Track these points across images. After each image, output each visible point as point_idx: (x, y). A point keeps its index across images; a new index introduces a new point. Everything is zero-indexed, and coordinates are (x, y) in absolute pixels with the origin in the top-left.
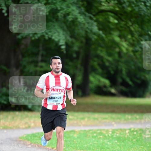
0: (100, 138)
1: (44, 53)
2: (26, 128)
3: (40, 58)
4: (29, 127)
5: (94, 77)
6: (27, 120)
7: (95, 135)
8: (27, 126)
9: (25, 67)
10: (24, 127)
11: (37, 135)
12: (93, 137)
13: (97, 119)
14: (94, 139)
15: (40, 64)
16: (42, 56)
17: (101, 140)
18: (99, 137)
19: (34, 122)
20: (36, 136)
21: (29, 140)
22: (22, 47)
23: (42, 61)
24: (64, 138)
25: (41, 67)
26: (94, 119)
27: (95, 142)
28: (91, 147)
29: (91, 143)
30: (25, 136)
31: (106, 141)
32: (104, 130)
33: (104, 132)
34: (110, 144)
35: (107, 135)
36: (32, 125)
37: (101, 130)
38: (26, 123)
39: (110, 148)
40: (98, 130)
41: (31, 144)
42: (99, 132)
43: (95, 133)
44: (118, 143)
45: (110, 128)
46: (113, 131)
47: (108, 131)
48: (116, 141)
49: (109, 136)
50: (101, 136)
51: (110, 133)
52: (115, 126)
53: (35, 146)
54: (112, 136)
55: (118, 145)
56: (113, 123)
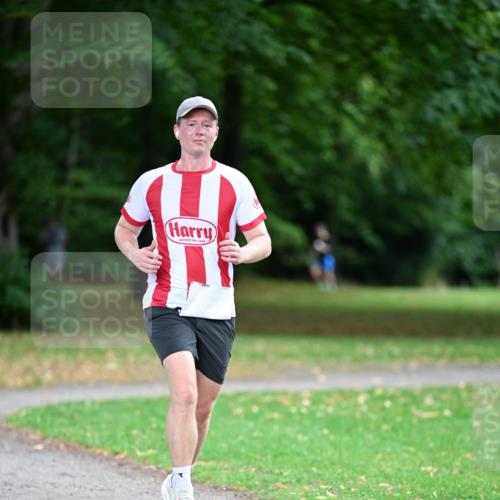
0: (272, 420)
2: (27, 388)
3: (73, 157)
4: (37, 384)
6: (28, 360)
7: (255, 409)
8: (29, 379)
9: (23, 183)
10: (19, 382)
11: (63, 409)
12: (249, 416)
13: (263, 358)
14: (251, 425)
15: (74, 175)
17: (276, 428)
18: (268, 416)
19: (54, 367)
20: (59, 414)
21: (35, 427)
24: (153, 419)
25: (78, 185)
26: (254, 357)
27: (256, 434)
28: (243, 450)
29: (241, 438)
30: (23, 413)
31: (290, 431)
32: (285, 393)
33: (286, 402)
34: (306, 439)
35: (294, 410)
36: (48, 376)
37: (274, 393)
38: (27, 371)
39: (306, 453)
40: (265, 394)
41: (43, 440)
42: (268, 399)
43: (255, 402)
44: (332, 438)
45: (305, 388)
46: (316, 398)
47: (296, 398)
48: (326, 431)
49: (300, 414)
50: (276, 415)
51: (306, 403)
52: (323, 382)
53: (58, 447)
54: (312, 414)
55: (333, 444)
56: (316, 370)
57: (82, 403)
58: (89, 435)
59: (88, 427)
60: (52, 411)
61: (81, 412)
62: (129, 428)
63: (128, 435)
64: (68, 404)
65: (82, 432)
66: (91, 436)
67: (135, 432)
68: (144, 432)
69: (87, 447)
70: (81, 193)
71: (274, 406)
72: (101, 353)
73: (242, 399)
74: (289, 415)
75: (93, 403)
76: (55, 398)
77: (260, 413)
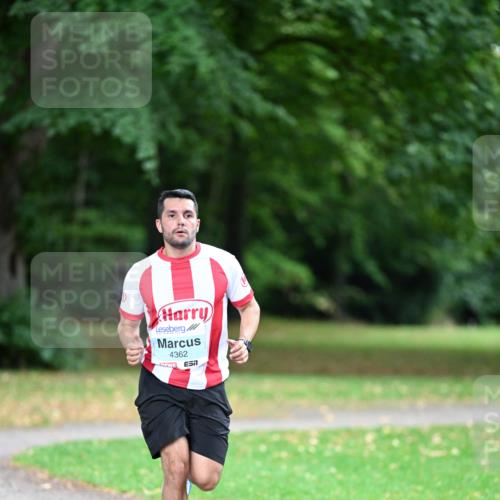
0: (280, 459)
1: (95, 177)
2: (35, 427)
3: (80, 195)
4: (45, 423)
5: (259, 256)
6: (36, 399)
7: (263, 448)
8: (37, 418)
9: (30, 223)
10: (27, 421)
11: (70, 448)
12: (257, 455)
13: (270, 397)
14: (259, 464)
15: (81, 214)
16: (89, 186)
17: (284, 467)
18: (276, 455)
19: (62, 406)
20: (67, 453)
21: (43, 466)
22: (23, 157)
23: (89, 204)
25: (86, 223)
26: (261, 396)
27: (264, 473)
28: (251, 489)
29: (249, 477)
30: (31, 452)
31: (298, 469)
32: (292, 432)
33: (294, 440)
34: (314, 477)
35: (301, 449)
36: (56, 415)
37: (283, 433)
38: (35, 410)
39: (313, 491)
40: (273, 433)
41: (50, 479)
42: (276, 438)
43: (263, 441)
44: (340, 476)
45: (312, 427)
46: (324, 437)
47: (304, 437)
48: (333, 470)
49: (308, 452)
50: (284, 454)
51: (314, 441)
52: (331, 421)
53: (65, 487)
54: (319, 453)
55: (341, 483)
56: (324, 409)
57: (89, 442)
58: (96, 473)
59: (96, 466)
60: (60, 450)
61: (89, 452)
62: (136, 467)
63: (136, 474)
64: (75, 444)
65: (89, 471)
66: (99, 475)
67: (143, 471)
68: (151, 471)
69: (95, 486)
70: (89, 232)
71: (282, 445)
72: (109, 392)
73: (249, 438)
74: (297, 454)
75: (100, 441)
76: (62, 437)
77: (268, 452)
